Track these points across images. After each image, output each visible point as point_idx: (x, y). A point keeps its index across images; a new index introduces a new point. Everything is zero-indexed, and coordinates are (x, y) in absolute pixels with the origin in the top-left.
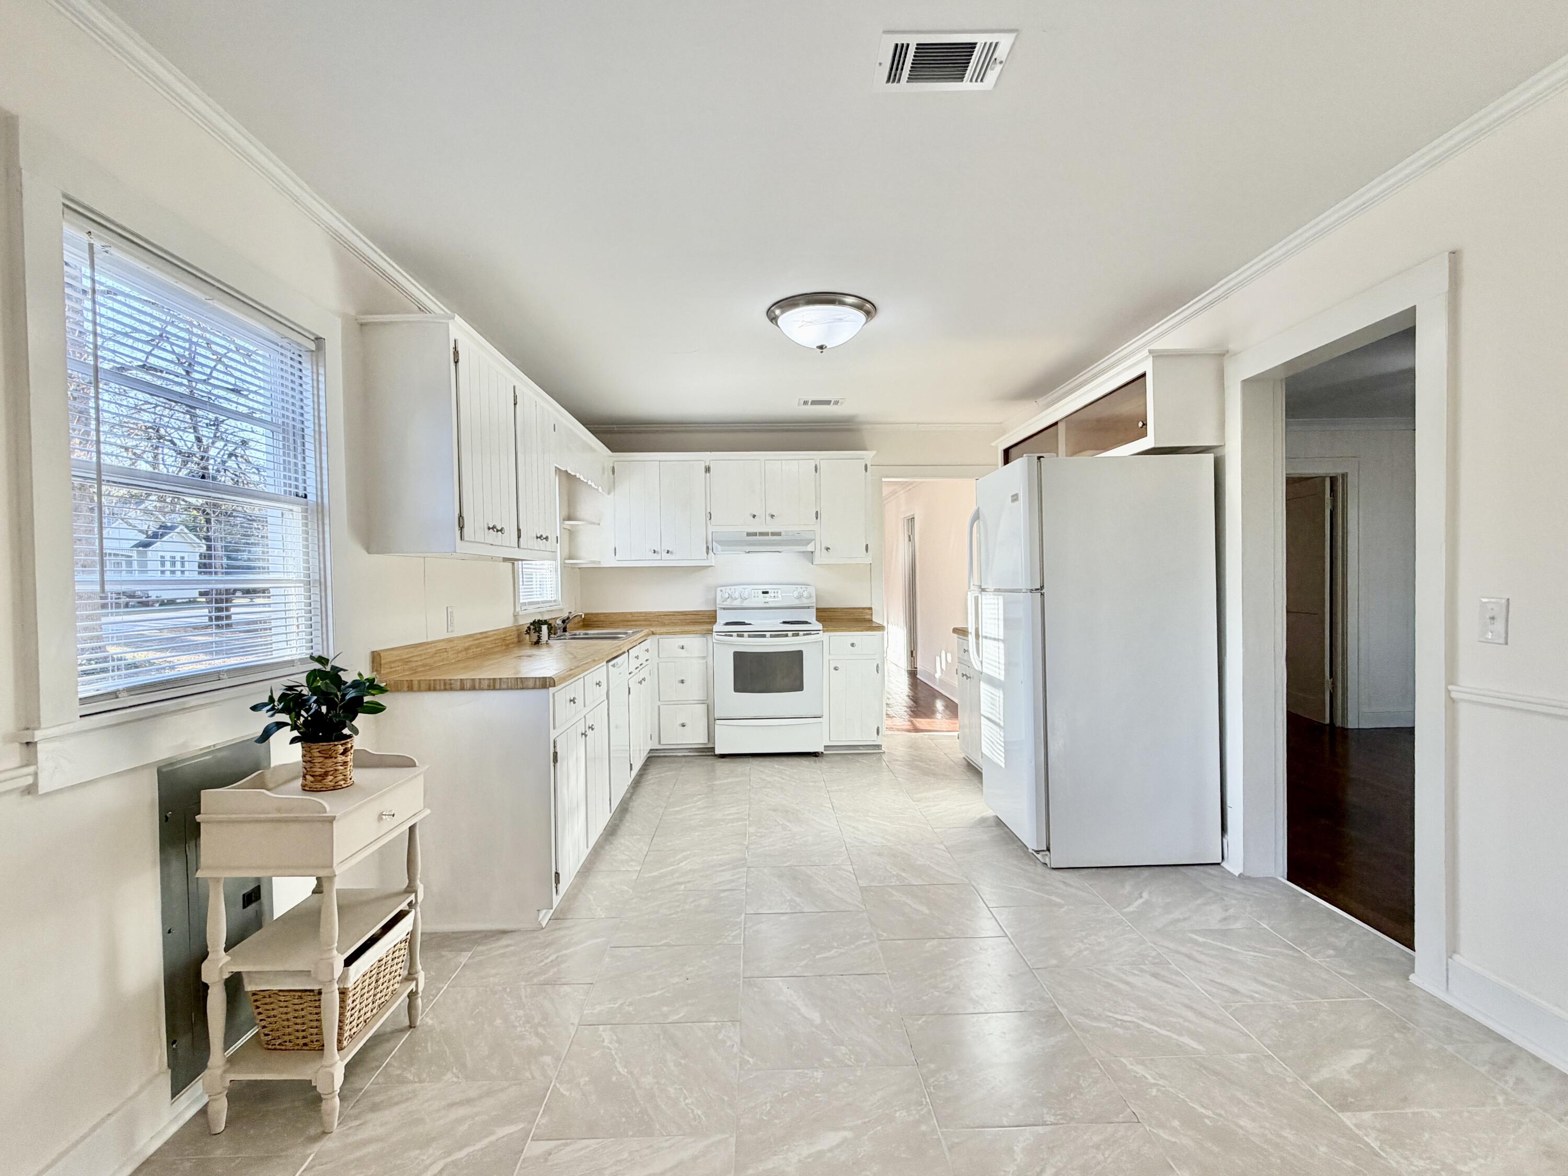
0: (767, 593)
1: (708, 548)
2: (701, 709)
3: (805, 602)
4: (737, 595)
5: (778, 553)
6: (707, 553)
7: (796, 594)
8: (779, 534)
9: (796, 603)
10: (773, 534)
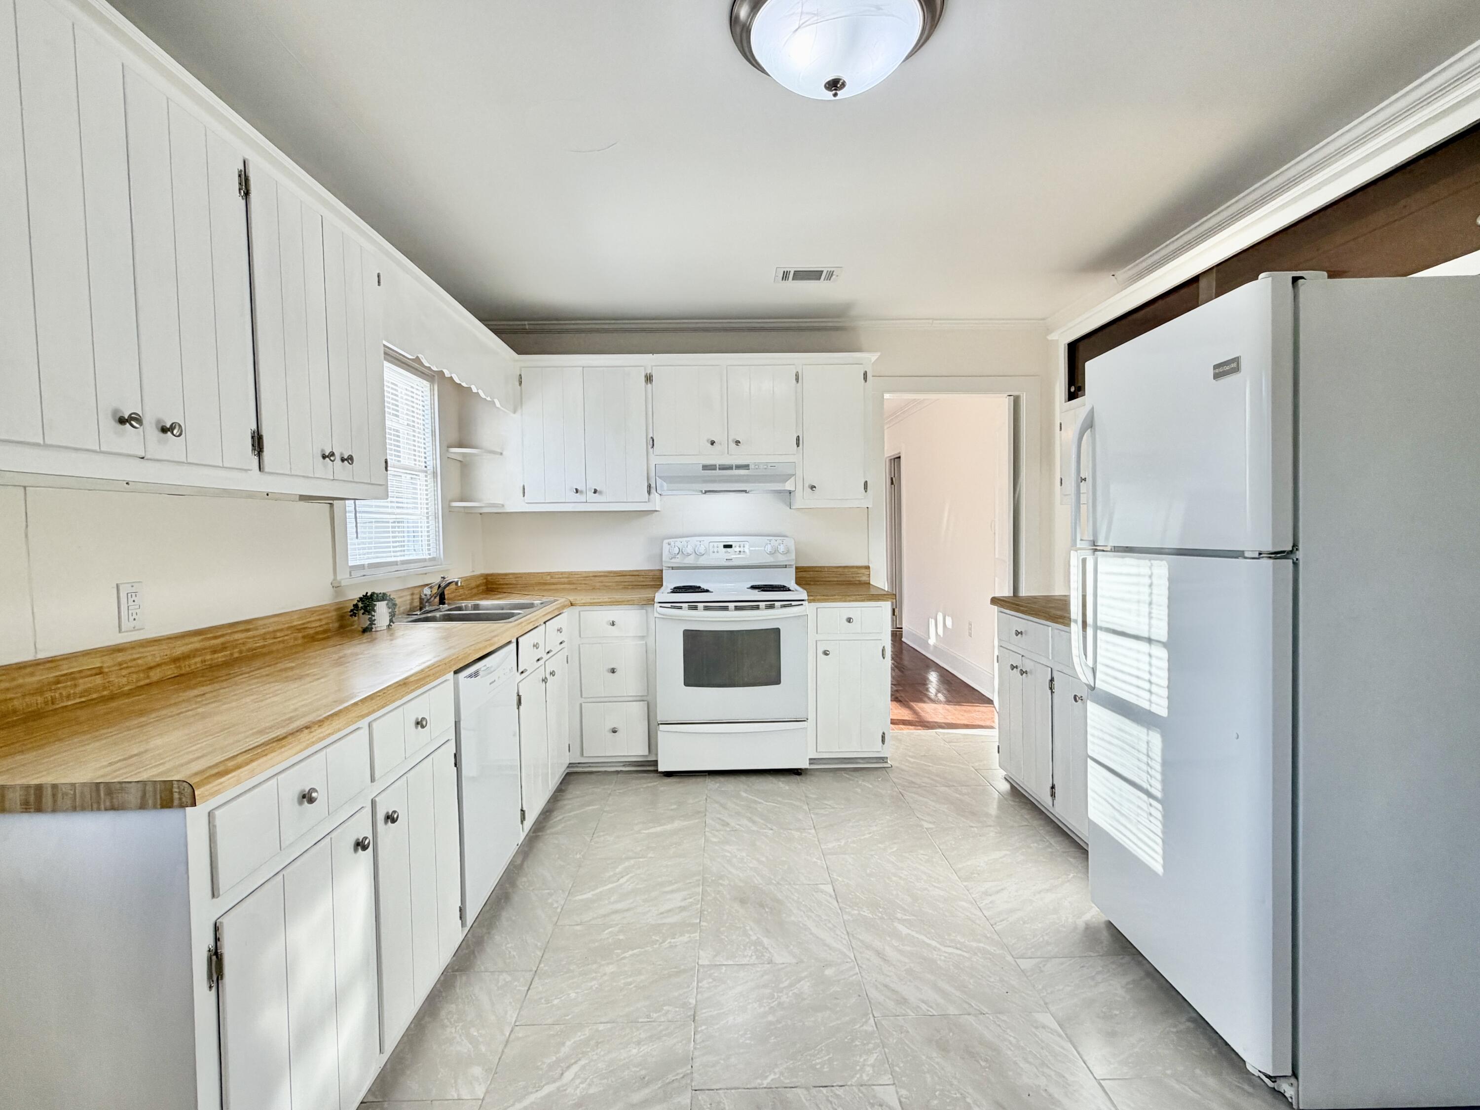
0: (730, 546)
1: (649, 486)
2: (637, 710)
3: (781, 559)
4: (689, 550)
5: (744, 494)
6: (649, 492)
7: (769, 549)
8: (746, 467)
9: (770, 560)
10: (738, 467)
